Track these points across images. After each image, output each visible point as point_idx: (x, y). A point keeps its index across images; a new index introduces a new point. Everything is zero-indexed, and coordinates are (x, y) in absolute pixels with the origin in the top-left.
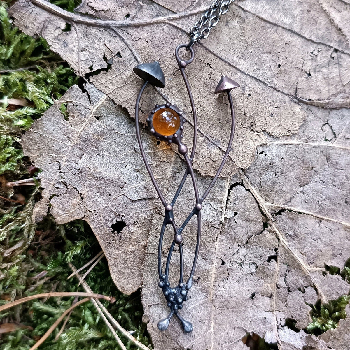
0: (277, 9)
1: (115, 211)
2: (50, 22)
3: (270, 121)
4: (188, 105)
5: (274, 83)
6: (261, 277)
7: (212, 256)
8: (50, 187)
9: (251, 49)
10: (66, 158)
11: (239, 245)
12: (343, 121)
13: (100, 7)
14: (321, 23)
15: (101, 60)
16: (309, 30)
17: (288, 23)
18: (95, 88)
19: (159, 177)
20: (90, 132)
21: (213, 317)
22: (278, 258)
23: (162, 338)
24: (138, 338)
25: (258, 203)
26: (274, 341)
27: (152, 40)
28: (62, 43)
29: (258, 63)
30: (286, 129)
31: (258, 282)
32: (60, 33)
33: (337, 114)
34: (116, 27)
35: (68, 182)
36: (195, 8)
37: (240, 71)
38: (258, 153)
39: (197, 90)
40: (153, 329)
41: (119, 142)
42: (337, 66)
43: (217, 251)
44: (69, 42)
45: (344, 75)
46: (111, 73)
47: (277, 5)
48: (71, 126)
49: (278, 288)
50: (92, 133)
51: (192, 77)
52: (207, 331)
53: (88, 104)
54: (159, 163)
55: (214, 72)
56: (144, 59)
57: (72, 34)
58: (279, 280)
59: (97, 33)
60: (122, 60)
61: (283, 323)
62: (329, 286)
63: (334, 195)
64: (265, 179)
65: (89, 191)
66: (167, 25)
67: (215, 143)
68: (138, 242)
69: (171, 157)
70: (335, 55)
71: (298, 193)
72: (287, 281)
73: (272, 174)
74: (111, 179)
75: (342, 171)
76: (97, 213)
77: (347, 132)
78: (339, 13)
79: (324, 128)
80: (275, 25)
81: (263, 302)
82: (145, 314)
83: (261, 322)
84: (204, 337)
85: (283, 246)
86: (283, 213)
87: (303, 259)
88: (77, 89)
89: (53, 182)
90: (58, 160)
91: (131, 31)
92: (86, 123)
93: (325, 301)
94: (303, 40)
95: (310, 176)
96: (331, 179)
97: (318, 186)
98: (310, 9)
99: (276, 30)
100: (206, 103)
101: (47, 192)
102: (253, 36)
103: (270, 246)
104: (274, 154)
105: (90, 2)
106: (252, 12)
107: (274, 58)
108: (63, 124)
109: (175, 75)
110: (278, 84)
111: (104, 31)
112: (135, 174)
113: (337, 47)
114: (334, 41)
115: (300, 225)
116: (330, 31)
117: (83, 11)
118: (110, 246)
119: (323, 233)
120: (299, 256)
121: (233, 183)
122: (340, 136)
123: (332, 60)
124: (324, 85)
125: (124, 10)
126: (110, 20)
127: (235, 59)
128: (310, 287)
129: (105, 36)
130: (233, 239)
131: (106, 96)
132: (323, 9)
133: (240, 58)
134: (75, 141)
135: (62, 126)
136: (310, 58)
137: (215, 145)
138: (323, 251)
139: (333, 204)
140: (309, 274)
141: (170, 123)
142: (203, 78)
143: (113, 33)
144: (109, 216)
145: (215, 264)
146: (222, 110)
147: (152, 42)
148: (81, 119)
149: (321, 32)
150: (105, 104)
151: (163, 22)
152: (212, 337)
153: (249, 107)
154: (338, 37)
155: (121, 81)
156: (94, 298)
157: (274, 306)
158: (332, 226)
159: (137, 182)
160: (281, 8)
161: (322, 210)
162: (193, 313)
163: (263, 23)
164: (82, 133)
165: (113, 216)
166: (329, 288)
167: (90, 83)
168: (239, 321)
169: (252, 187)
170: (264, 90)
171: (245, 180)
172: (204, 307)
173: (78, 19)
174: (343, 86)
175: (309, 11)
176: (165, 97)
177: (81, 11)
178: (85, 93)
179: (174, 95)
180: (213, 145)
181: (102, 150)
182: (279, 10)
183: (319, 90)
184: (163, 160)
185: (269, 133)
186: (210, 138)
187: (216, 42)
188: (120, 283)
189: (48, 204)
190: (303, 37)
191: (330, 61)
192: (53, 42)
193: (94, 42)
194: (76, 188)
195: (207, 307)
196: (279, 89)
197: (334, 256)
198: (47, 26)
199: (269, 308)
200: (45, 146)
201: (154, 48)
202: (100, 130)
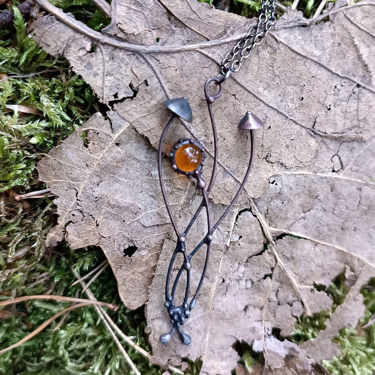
0: (309, 40)
1: (128, 236)
2: (73, 41)
3: (285, 152)
4: (209, 135)
5: (294, 115)
6: (255, 291)
7: (214, 274)
8: (66, 214)
9: (277, 80)
10: (83, 185)
11: (239, 264)
12: (352, 153)
13: (130, 30)
14: (349, 57)
15: (127, 88)
16: (336, 63)
17: (317, 55)
18: (117, 115)
19: (173, 204)
20: (109, 159)
21: (209, 328)
22: (273, 277)
23: (162, 347)
24: (138, 343)
25: (262, 228)
26: (261, 350)
27: (181, 69)
28: (85, 64)
29: (282, 95)
30: (299, 161)
31: (252, 296)
32: (84, 54)
33: (347, 146)
34: (145, 53)
35: (84, 210)
36: (228, 36)
37: (264, 102)
38: (269, 183)
39: (220, 120)
40: (154, 339)
41: (136, 168)
42: (357, 101)
43: (219, 271)
44: (94, 64)
45: (361, 110)
46: (136, 101)
47: (310, 35)
48: (91, 153)
49: (270, 301)
50: (112, 160)
51: (216, 108)
52: (203, 341)
53: (109, 132)
54: (175, 190)
55: (239, 103)
56: (171, 88)
57: (97, 56)
58: (271, 295)
59: (124, 56)
60: (148, 88)
61: (270, 332)
62: (315, 301)
63: (332, 223)
64: (273, 207)
65: (105, 218)
66: (198, 53)
67: (231, 173)
68: (147, 264)
69: (187, 185)
70: (356, 90)
71: (299, 219)
72: (279, 296)
73: (279, 202)
74: (126, 205)
75: (343, 201)
76: (111, 239)
77: (354, 164)
78: (368, 48)
79: (333, 159)
80: (305, 57)
81: (254, 313)
82: (148, 326)
83: (251, 331)
84: (200, 346)
85: (279, 266)
86: (284, 238)
87: (295, 278)
88: (100, 117)
89: (69, 210)
90: (75, 188)
91: (161, 58)
92: (106, 150)
93: (309, 313)
94: (330, 73)
95: (313, 204)
96: (332, 208)
97: (319, 213)
98: (341, 43)
99: (305, 62)
100: (226, 135)
101: (63, 219)
102: (282, 67)
103: (267, 265)
104: (284, 183)
105: (119, 23)
106: (285, 43)
107: (299, 91)
108: (82, 151)
109: (200, 106)
110: (298, 117)
111: (132, 55)
112: (149, 199)
113: (359, 82)
114: (358, 76)
115: (298, 248)
116: (357, 66)
117: (112, 32)
118: (121, 268)
119: (317, 256)
120: (292, 276)
121: (242, 209)
122: (347, 168)
123: (353, 95)
124: (341, 119)
125: (154, 32)
126: (139, 44)
127: (261, 89)
128: (298, 302)
129: (133, 61)
130: (235, 259)
131: (129, 124)
132: (353, 44)
133: (265, 89)
134: (94, 168)
135: (81, 153)
136: (333, 92)
137: (231, 175)
138: (314, 271)
139: (330, 230)
140: (299, 291)
141: (192, 159)
142: (227, 110)
143: (141, 59)
144: (122, 241)
145: (216, 282)
146: (242, 142)
147: (181, 72)
148: (101, 147)
149: (347, 66)
150: (127, 131)
151: (194, 50)
152: (207, 346)
153: (267, 139)
154: (363, 72)
155: (145, 110)
156: (98, 306)
157: (264, 316)
158: (326, 250)
159: (151, 208)
160: (313, 39)
161: (320, 235)
162: (192, 325)
163: (294, 55)
164: (101, 160)
165: (125, 242)
166: (314, 303)
167: (114, 110)
168: (231, 330)
169: (259, 213)
170: (284, 122)
171: (254, 207)
172: (202, 320)
173: (105, 41)
174: (359, 120)
175: (340, 44)
176: (188, 127)
177: (109, 33)
178: (108, 121)
179: (197, 125)
180: (228, 175)
181: (120, 175)
182: (311, 40)
183: (336, 124)
184: (179, 187)
185: (282, 164)
186: (226, 168)
187: (244, 71)
188: (127, 300)
189: (63, 230)
190: (329, 70)
191: (351, 95)
192: (75, 63)
193: (121, 66)
194: (92, 216)
195: (205, 320)
196: (298, 122)
197: (323, 275)
198: (70, 45)
199: (259, 318)
200: (62, 173)
201: (183, 77)
202: (119, 156)
